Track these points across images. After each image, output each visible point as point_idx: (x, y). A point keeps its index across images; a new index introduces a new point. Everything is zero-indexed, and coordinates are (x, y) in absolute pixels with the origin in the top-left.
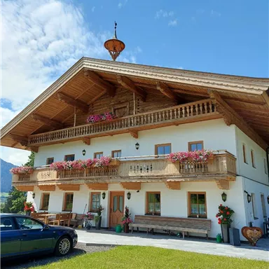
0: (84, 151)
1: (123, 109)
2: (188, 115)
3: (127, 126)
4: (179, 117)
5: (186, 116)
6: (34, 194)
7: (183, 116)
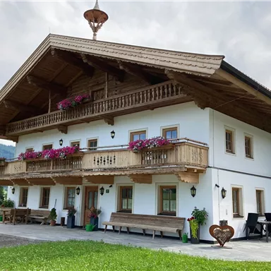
0: (61, 140)
1: (102, 92)
2: (157, 98)
3: (99, 112)
4: (149, 100)
5: (155, 99)
6: (14, 189)
7: (153, 99)
